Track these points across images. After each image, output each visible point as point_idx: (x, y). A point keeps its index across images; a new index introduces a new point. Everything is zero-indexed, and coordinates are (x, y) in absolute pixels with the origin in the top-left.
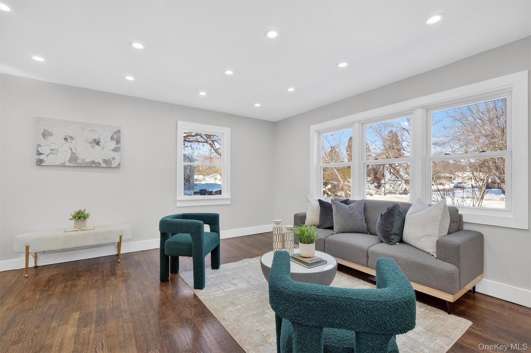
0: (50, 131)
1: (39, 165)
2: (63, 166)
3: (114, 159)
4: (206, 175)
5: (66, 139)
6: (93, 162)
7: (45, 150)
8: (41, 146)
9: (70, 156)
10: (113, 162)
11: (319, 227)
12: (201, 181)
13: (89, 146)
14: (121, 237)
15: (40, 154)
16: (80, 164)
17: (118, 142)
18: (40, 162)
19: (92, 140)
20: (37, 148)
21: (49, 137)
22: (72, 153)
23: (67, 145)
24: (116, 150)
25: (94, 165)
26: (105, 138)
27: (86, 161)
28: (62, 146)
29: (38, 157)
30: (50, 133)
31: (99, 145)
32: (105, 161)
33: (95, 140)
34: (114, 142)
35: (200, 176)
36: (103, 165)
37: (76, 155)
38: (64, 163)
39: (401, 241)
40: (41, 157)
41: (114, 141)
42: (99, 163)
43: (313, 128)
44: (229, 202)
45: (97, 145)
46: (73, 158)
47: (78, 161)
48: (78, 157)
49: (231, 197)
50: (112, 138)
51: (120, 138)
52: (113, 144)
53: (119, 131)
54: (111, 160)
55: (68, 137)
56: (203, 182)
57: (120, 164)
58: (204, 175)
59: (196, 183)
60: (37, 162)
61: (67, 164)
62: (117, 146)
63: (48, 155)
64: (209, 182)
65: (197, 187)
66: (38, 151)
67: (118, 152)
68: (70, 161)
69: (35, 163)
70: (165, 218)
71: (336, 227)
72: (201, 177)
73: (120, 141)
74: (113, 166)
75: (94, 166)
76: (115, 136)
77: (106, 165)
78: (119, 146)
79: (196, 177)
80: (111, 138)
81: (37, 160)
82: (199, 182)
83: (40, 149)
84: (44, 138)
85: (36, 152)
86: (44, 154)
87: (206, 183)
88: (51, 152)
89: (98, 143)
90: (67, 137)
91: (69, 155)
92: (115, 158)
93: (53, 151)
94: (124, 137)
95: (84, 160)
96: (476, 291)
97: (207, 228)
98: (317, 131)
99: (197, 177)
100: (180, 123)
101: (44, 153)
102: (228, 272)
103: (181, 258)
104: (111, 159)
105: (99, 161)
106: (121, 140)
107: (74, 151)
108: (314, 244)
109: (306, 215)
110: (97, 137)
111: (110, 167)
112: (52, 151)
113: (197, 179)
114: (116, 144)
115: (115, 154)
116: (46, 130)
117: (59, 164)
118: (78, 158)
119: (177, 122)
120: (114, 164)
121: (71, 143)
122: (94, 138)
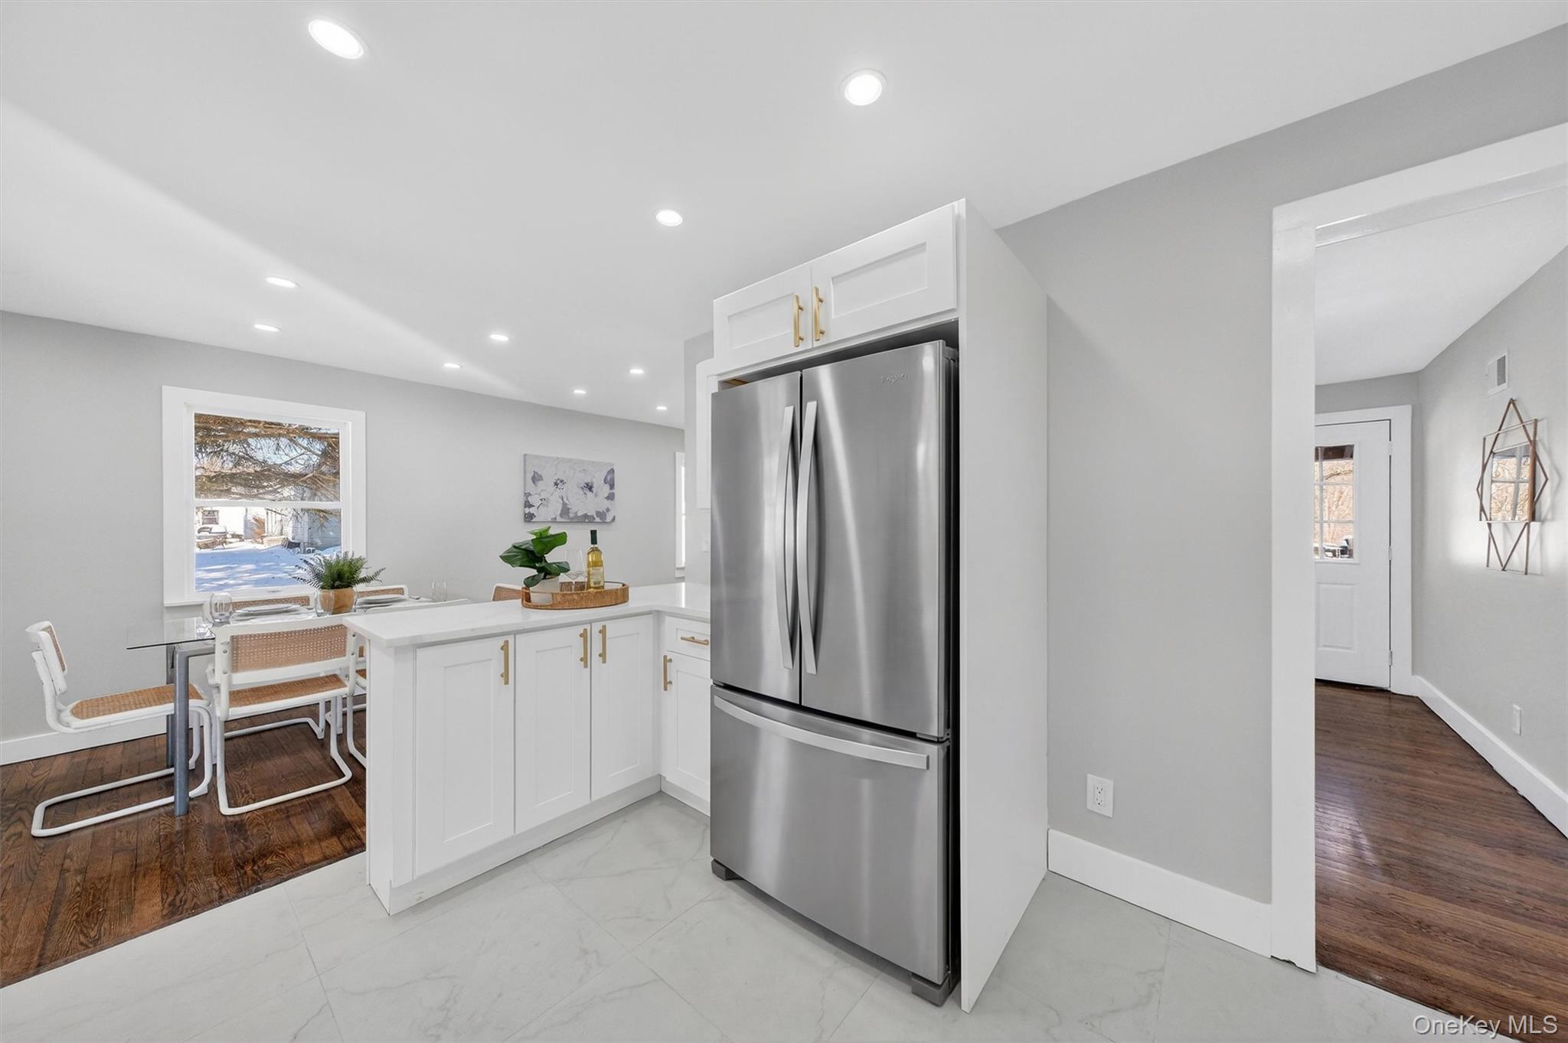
0: (541, 474)
1: (529, 521)
3: (608, 510)
6: (586, 516)
7: (534, 500)
8: (531, 495)
10: (608, 515)
13: (581, 492)
15: (529, 506)
16: (573, 519)
17: (612, 486)
18: (530, 518)
19: (584, 485)
20: (527, 497)
22: (564, 504)
23: (558, 493)
25: (587, 520)
26: (598, 481)
28: (552, 495)
29: (527, 510)
31: (592, 491)
32: (599, 514)
34: (608, 487)
36: (598, 520)
37: (568, 507)
38: (555, 518)
40: (532, 510)
46: (565, 511)
47: (571, 515)
48: (570, 509)
50: (605, 482)
51: (614, 480)
53: (612, 470)
54: (604, 512)
55: (558, 482)
57: (614, 517)
60: (526, 518)
62: (611, 492)
66: (527, 501)
67: (612, 500)
68: (561, 515)
74: (607, 522)
76: (609, 478)
78: (613, 491)
81: (526, 515)
83: (529, 498)
85: (525, 503)
86: (534, 506)
88: (541, 502)
91: (560, 507)
93: (544, 502)
95: (576, 513)
100: (678, 454)
104: (605, 510)
105: (592, 515)
106: (615, 484)
110: (588, 480)
111: (604, 523)
114: (610, 489)
117: (550, 520)
118: (570, 512)
119: (675, 454)
120: (610, 517)
122: (586, 481)
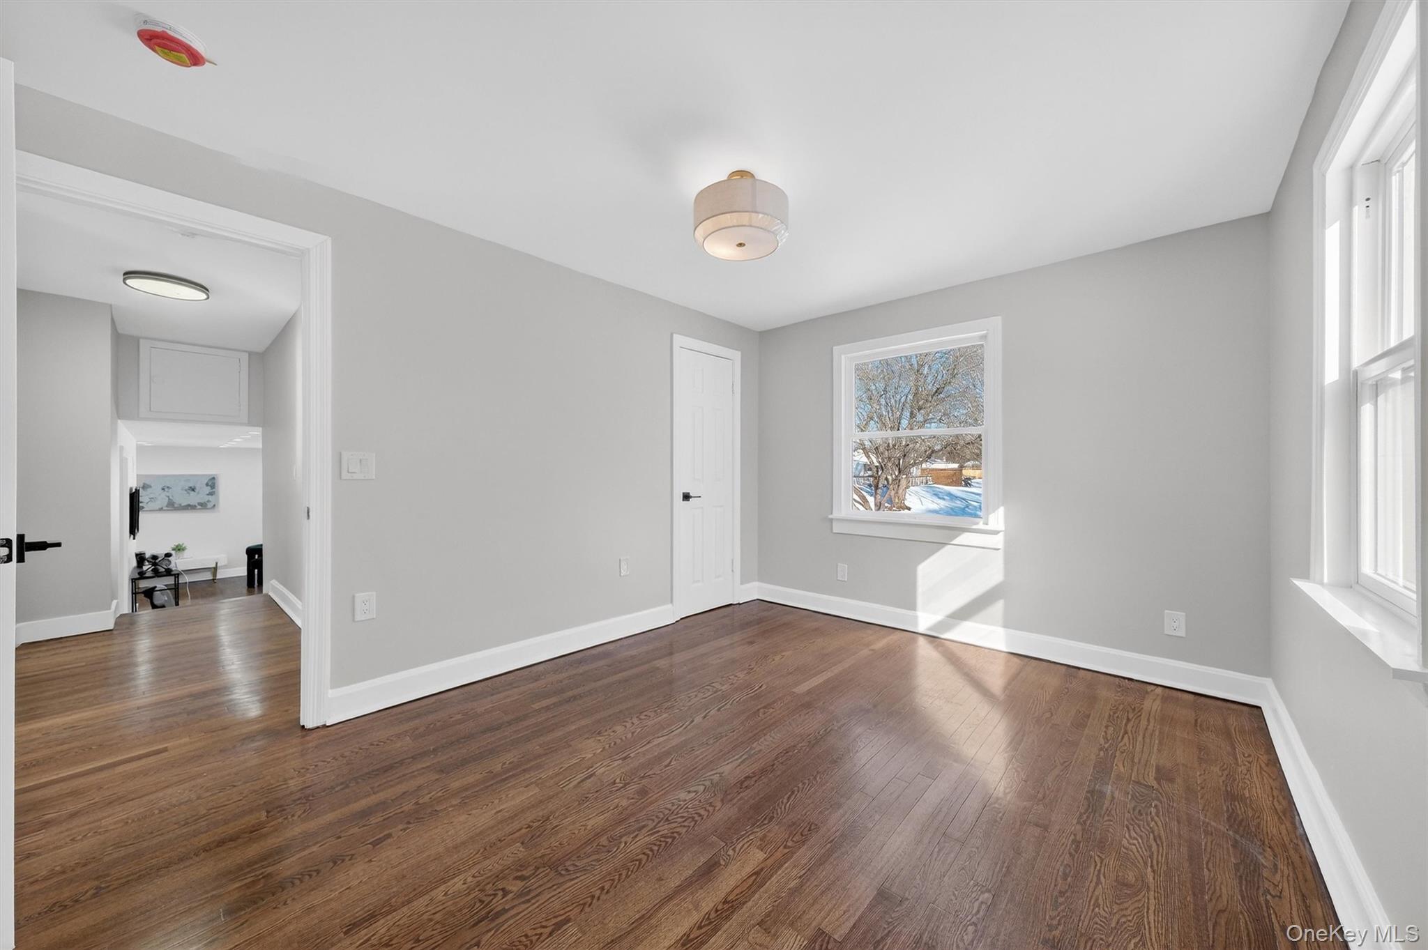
2: (161, 509)
5: (163, 489)
9: (167, 502)
14: (217, 563)
21: (148, 489)
24: (211, 494)
27: (183, 505)
30: (148, 485)
33: (191, 487)
42: (195, 506)
45: (192, 492)
52: (208, 490)
61: (164, 508)
63: (147, 503)
73: (215, 487)
75: (189, 508)
77: (201, 507)
80: (206, 485)
84: (144, 490)
89: (193, 490)
92: (210, 501)
101: (143, 502)
107: (171, 498)
115: (210, 498)
116: (145, 484)
121: (168, 492)
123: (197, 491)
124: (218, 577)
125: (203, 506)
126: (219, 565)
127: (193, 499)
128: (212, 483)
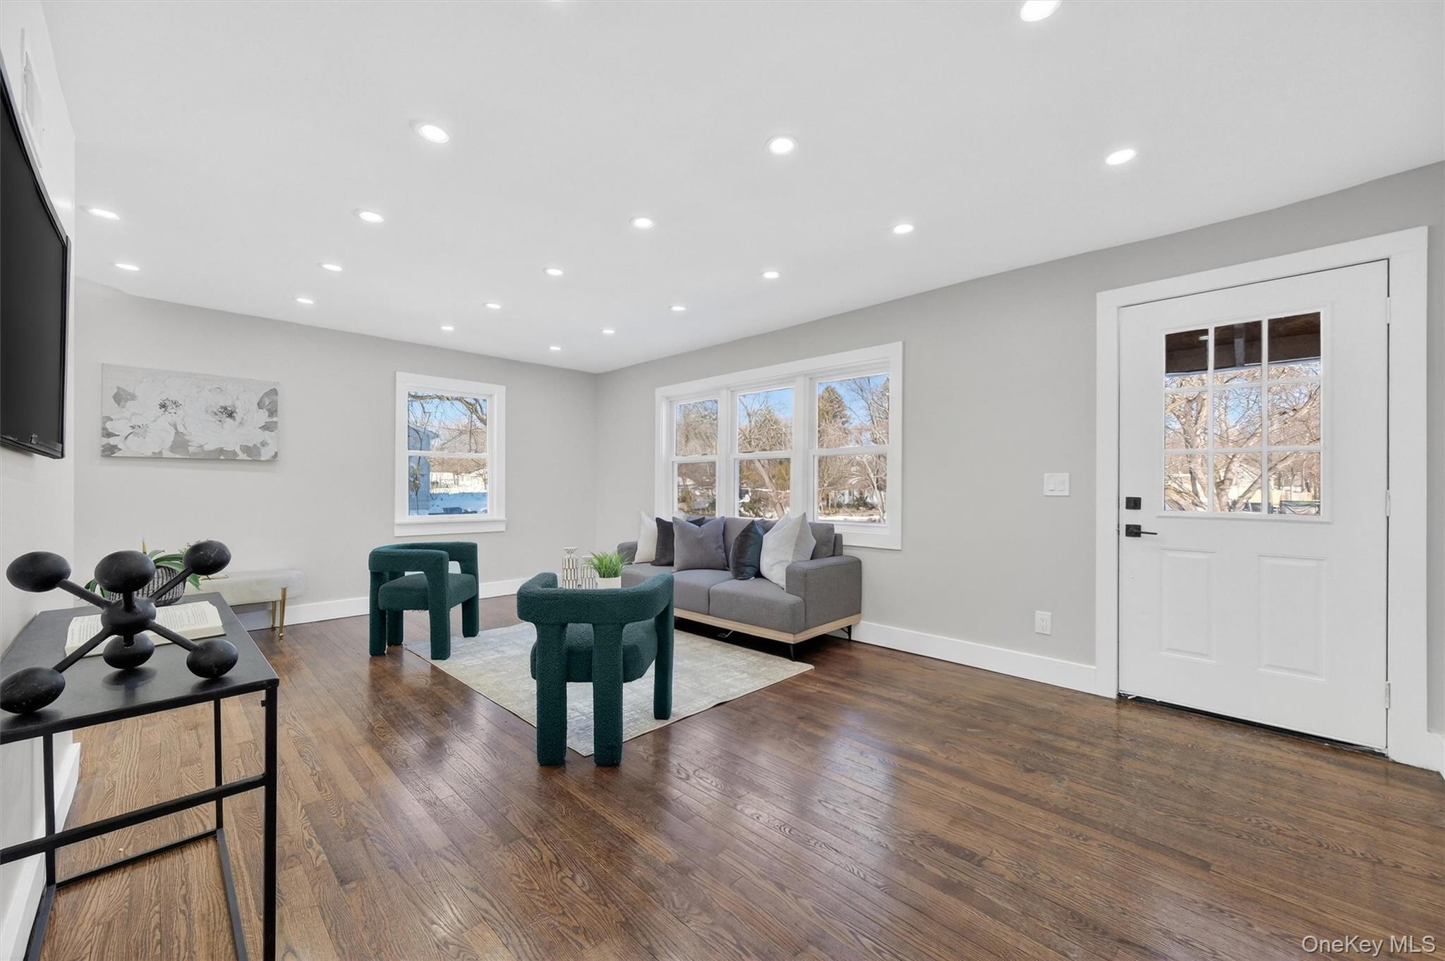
0: (131, 391)
1: (109, 456)
2: (157, 457)
3: (264, 444)
4: (461, 473)
5: (163, 406)
6: (221, 451)
7: (119, 427)
8: (112, 420)
9: (172, 439)
10: (263, 450)
11: (654, 563)
12: (447, 487)
13: (213, 419)
14: (284, 590)
15: (109, 435)
16: (195, 454)
17: (273, 412)
18: (109, 451)
19: (219, 407)
20: (104, 423)
21: (129, 404)
22: (177, 432)
23: (165, 420)
24: (267, 427)
25: (220, 457)
26: (246, 404)
27: (207, 448)
28: (155, 421)
29: (105, 441)
30: (129, 394)
31: (234, 419)
32: (246, 449)
33: (225, 408)
34: (264, 412)
35: (445, 474)
36: (242, 456)
37: (185, 437)
38: (160, 452)
39: (759, 575)
40: (112, 441)
41: (265, 410)
42: (235, 453)
43: (661, 392)
44: (502, 528)
45: (228, 419)
46: (180, 443)
47: (191, 449)
48: (189, 442)
49: (506, 517)
50: (260, 405)
51: (276, 405)
52: (263, 417)
53: (274, 392)
54: (258, 448)
55: (168, 403)
56: (454, 490)
57: (276, 454)
58: (456, 473)
59: (435, 491)
60: (103, 451)
61: (166, 454)
62: (271, 420)
63: (126, 438)
64: (469, 490)
65: (438, 502)
66: (104, 429)
67: (272, 431)
68: (172, 449)
69: (100, 453)
70: (379, 548)
71: (677, 561)
72: (447, 477)
73: (276, 411)
74: (262, 459)
75: (222, 457)
76: (267, 401)
77: (248, 456)
78: (274, 419)
79: (434, 477)
80: (258, 404)
81: (103, 447)
82: (442, 490)
83: (109, 425)
84: (119, 405)
85: (100, 431)
86: (119, 435)
87: (462, 492)
88: (132, 431)
89: (231, 415)
90: (166, 402)
91: (170, 438)
92: (267, 443)
93: (137, 430)
94: (286, 403)
95: (201, 446)
96: (852, 639)
97: (454, 568)
98: (668, 398)
99: (439, 478)
100: (400, 376)
101: (117, 433)
102: (492, 640)
103: (407, 614)
104: (259, 445)
105: (233, 449)
106: (278, 409)
107: (181, 429)
108: (620, 577)
109: (637, 545)
110: (228, 403)
111: (256, 460)
112: (134, 430)
113: (437, 483)
114: (269, 416)
115: (267, 435)
116: (124, 390)
117: (149, 454)
118: (190, 444)
119: (395, 373)
120: (266, 454)
121: (175, 413)
122: (222, 404)
123: (238, 416)
124: (285, 624)
125: (252, 453)
126: (288, 595)
127: (229, 437)
128: (270, 403)
